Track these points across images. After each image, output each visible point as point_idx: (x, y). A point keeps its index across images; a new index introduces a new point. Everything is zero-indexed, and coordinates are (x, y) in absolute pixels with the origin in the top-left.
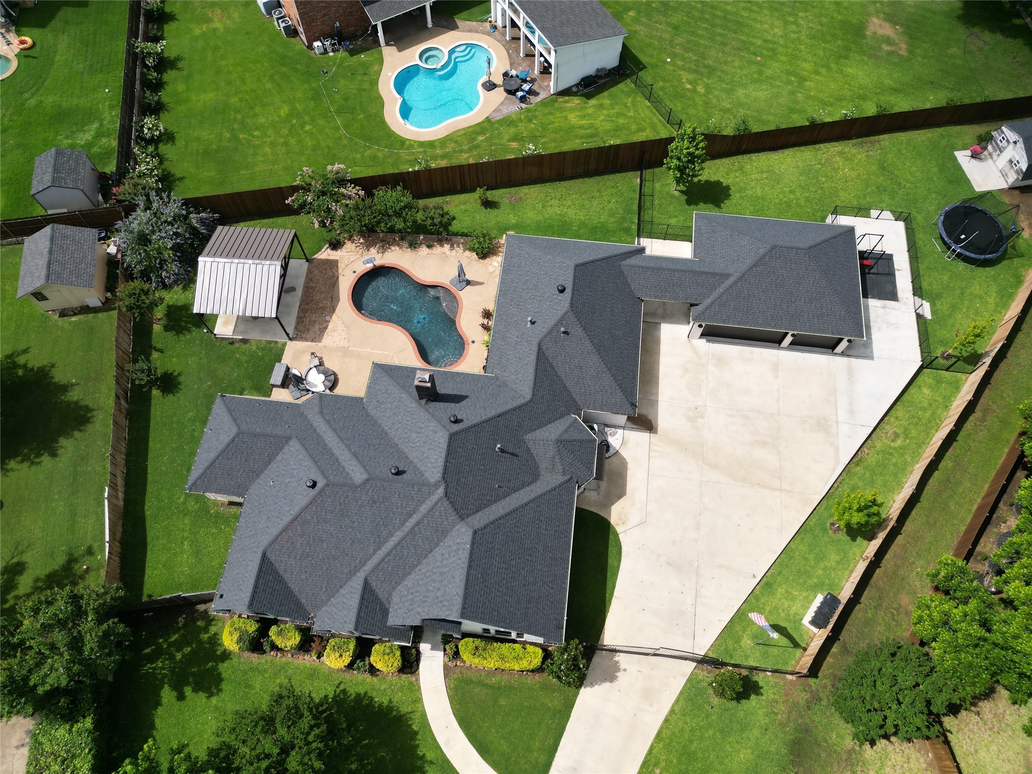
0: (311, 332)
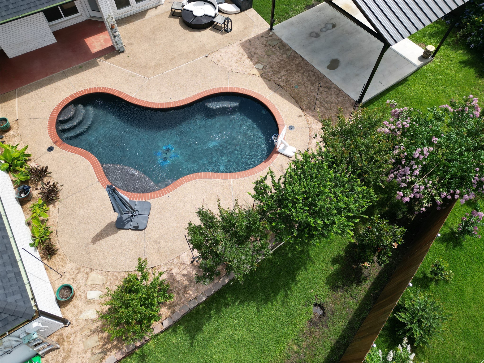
0: (260, 46)
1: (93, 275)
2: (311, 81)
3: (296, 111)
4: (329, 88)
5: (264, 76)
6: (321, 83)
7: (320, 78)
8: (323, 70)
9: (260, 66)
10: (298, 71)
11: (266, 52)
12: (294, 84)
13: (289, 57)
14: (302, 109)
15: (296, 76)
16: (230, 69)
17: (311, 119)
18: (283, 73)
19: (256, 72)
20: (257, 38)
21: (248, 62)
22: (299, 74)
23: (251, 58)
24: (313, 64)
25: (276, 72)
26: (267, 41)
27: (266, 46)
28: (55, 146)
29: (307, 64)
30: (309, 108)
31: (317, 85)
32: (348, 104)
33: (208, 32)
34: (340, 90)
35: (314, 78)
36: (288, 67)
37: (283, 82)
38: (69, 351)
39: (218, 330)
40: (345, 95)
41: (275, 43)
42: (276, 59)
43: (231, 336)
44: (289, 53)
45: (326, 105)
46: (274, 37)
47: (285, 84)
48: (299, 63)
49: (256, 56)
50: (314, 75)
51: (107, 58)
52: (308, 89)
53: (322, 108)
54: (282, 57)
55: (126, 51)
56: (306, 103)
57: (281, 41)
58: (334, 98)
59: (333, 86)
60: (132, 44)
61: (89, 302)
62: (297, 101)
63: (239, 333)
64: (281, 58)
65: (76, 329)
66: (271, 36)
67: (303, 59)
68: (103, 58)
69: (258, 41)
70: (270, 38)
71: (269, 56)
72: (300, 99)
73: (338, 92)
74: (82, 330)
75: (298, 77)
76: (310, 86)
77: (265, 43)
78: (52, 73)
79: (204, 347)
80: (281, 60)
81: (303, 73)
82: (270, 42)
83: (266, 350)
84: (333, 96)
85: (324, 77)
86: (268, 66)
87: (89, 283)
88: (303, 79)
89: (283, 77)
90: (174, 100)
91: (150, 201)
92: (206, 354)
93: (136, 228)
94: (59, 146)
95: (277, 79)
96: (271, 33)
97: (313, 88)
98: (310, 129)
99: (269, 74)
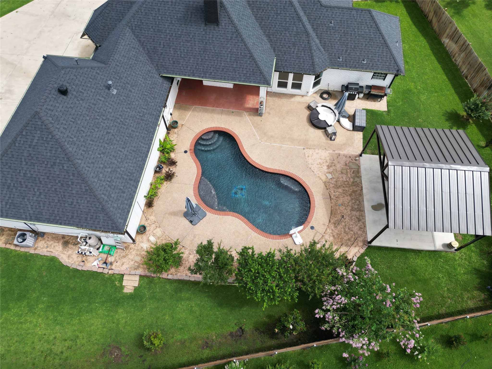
0: (343, 163)
1: (158, 229)
2: (352, 208)
3: (325, 220)
4: (359, 220)
5: (327, 184)
6: (357, 214)
7: (360, 209)
8: (367, 206)
9: (330, 176)
10: (351, 195)
11: (342, 169)
12: (340, 202)
13: (353, 182)
14: (330, 221)
15: (346, 198)
16: (310, 166)
17: (329, 230)
18: (340, 190)
19: (324, 178)
20: (346, 156)
21: (325, 168)
22: (349, 198)
23: (329, 167)
24: (365, 198)
25: (337, 187)
26: (350, 162)
27: (346, 165)
28: (189, 152)
29: (361, 194)
30: (335, 224)
31: (354, 213)
32: (361, 239)
33: (319, 133)
34: (365, 226)
35: (356, 207)
36: (347, 189)
37: (334, 196)
38: (127, 255)
39: (189, 299)
40: (365, 232)
41: (354, 166)
42: (344, 178)
43: (191, 307)
44: (356, 179)
45: (347, 230)
46: (357, 162)
47: (335, 198)
48: (356, 191)
49: (334, 168)
50: (358, 205)
51: (250, 115)
52: (346, 211)
53: (343, 230)
54: (350, 179)
55: (263, 117)
56: (336, 219)
57: (359, 167)
58: (356, 229)
59: (363, 221)
60: (269, 114)
61: (149, 240)
62: (331, 214)
63: (196, 309)
64: (348, 180)
65: (136, 248)
66: (356, 160)
67: (362, 189)
68: (248, 113)
69: (344, 158)
70: (354, 161)
71: (342, 173)
72: (335, 214)
73: (363, 227)
74: (138, 250)
75: (347, 199)
76: (348, 210)
77: (347, 163)
78: (217, 107)
79: (177, 301)
80: (347, 181)
81: (352, 199)
82: (351, 164)
83: (200, 326)
84: (357, 227)
85: (363, 211)
86: (335, 180)
87: (154, 232)
88: (348, 203)
89: (338, 193)
90: (264, 165)
91: (207, 213)
92: (176, 304)
93: (191, 222)
94: (191, 153)
95: (332, 192)
96: (357, 158)
97: (349, 213)
98: (323, 236)
99: (331, 185)
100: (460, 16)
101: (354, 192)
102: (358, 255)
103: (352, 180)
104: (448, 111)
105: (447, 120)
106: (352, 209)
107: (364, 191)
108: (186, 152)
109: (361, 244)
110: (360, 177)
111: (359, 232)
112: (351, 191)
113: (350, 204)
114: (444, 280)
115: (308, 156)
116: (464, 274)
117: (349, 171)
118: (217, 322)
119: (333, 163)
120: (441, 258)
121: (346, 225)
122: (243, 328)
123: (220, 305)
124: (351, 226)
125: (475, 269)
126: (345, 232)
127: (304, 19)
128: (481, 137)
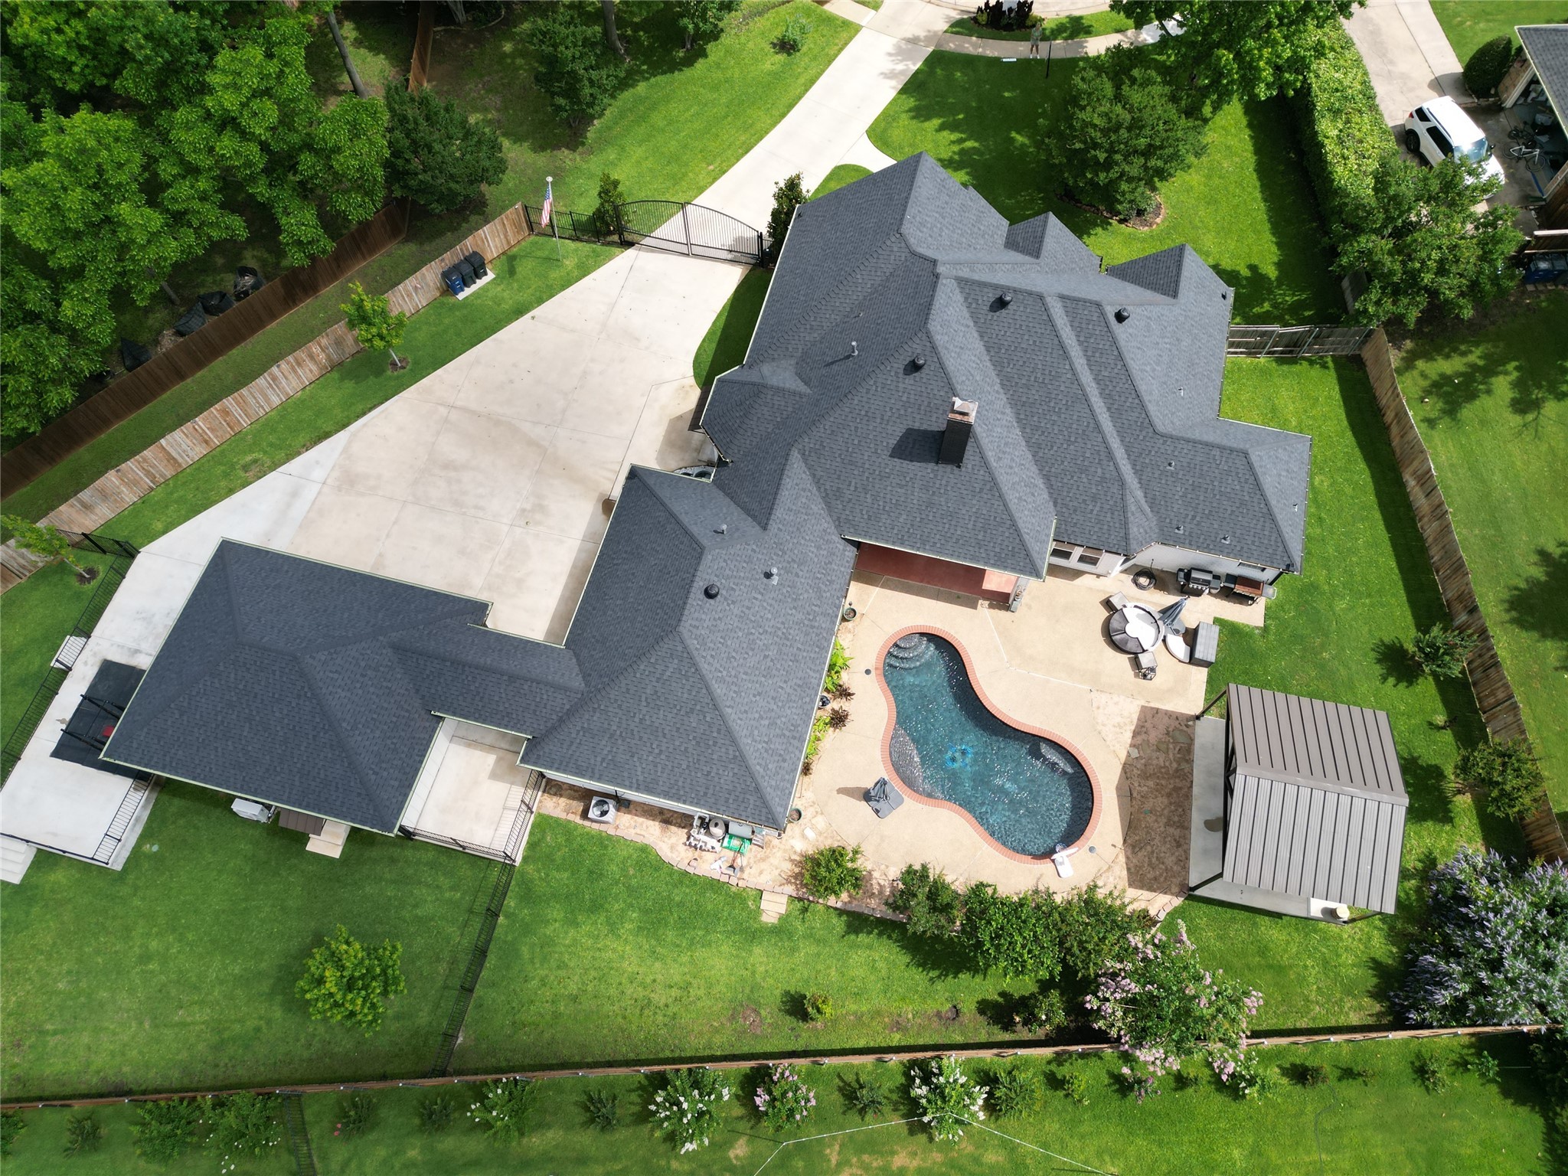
0: (1162, 728)
1: (820, 818)
2: (1169, 819)
3: (1118, 837)
4: (1179, 845)
5: (1127, 769)
6: (1177, 832)
7: (1184, 825)
8: (1197, 820)
9: (1135, 753)
10: (1169, 795)
11: (1160, 741)
12: (1148, 806)
13: (1177, 770)
14: (1125, 841)
15: (1160, 799)
16: (1099, 728)
17: (1122, 859)
18: (1151, 783)
19: (1123, 756)
20: (1169, 714)
21: (1127, 737)
22: (1166, 801)
23: (1135, 734)
24: (1195, 804)
25: (1145, 776)
26: (1175, 729)
27: (1168, 733)
28: (873, 673)
29: (1188, 796)
30: (1133, 847)
31: (1171, 830)
32: (1177, 881)
33: (1124, 659)
34: (1187, 858)
35: (1176, 819)
36: (1163, 782)
37: (1139, 793)
38: (768, 857)
39: (870, 947)
40: (1185, 869)
41: (1182, 739)
42: (1161, 760)
43: (874, 960)
44: (1184, 765)
45: (1154, 860)
46: (1189, 731)
47: (1139, 797)
48: (1181, 788)
49: (1144, 736)
50: (1180, 816)
51: (991, 606)
52: (1156, 825)
53: (1146, 859)
54: (1171, 763)
55: (1016, 614)
56: (1137, 838)
57: (1192, 740)
58: (1170, 861)
59: (1185, 847)
60: (1029, 607)
61: (803, 836)
62: (1129, 827)
63: (880, 965)
64: (1167, 764)
65: (782, 847)
66: (1187, 726)
67: (1191, 787)
68: (987, 603)
69: (1166, 719)
70: (1185, 728)
71: (1158, 749)
72: (1136, 828)
73: (1183, 858)
74: (785, 851)
75: (1161, 802)
76: (1161, 824)
77: (1171, 729)
78: (928, 583)
79: (850, 947)
80: (1165, 767)
81: (1171, 804)
82: (1177, 733)
83: (889, 995)
84: (1174, 858)
85: (1188, 828)
86: (1143, 761)
87: (813, 821)
88: (1163, 810)
89: (1145, 788)
90: (1011, 715)
91: (905, 798)
92: (847, 953)
93: (877, 812)
94: (877, 675)
95: (1136, 784)
96: (1191, 723)
97: (1162, 829)
98: (1110, 867)
99: (1135, 771)
100: (1454, 419)
101: (1177, 789)
102: (1169, 909)
103: (1175, 765)
104: (1387, 640)
105: (1379, 661)
106: (1168, 824)
107: (1196, 790)
108: (868, 672)
109: (1175, 889)
110: (1190, 762)
111: (1175, 868)
112: (1171, 786)
113: (1166, 812)
114: (1314, 972)
115: (1098, 708)
116: (1354, 965)
117: (1171, 746)
118: (917, 992)
119: (1143, 727)
120: (1315, 931)
121: (1153, 852)
122: (959, 1006)
123: (922, 965)
124: (1162, 855)
125: (1373, 960)
126: (1150, 864)
127: (1120, 453)
128: (1440, 706)
